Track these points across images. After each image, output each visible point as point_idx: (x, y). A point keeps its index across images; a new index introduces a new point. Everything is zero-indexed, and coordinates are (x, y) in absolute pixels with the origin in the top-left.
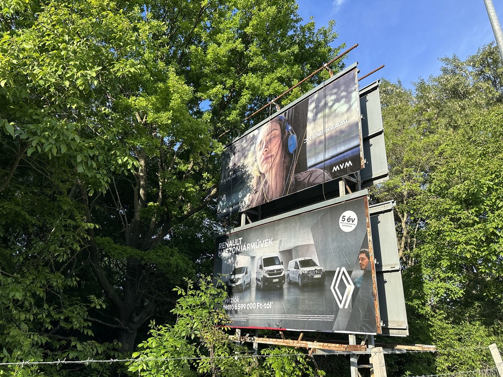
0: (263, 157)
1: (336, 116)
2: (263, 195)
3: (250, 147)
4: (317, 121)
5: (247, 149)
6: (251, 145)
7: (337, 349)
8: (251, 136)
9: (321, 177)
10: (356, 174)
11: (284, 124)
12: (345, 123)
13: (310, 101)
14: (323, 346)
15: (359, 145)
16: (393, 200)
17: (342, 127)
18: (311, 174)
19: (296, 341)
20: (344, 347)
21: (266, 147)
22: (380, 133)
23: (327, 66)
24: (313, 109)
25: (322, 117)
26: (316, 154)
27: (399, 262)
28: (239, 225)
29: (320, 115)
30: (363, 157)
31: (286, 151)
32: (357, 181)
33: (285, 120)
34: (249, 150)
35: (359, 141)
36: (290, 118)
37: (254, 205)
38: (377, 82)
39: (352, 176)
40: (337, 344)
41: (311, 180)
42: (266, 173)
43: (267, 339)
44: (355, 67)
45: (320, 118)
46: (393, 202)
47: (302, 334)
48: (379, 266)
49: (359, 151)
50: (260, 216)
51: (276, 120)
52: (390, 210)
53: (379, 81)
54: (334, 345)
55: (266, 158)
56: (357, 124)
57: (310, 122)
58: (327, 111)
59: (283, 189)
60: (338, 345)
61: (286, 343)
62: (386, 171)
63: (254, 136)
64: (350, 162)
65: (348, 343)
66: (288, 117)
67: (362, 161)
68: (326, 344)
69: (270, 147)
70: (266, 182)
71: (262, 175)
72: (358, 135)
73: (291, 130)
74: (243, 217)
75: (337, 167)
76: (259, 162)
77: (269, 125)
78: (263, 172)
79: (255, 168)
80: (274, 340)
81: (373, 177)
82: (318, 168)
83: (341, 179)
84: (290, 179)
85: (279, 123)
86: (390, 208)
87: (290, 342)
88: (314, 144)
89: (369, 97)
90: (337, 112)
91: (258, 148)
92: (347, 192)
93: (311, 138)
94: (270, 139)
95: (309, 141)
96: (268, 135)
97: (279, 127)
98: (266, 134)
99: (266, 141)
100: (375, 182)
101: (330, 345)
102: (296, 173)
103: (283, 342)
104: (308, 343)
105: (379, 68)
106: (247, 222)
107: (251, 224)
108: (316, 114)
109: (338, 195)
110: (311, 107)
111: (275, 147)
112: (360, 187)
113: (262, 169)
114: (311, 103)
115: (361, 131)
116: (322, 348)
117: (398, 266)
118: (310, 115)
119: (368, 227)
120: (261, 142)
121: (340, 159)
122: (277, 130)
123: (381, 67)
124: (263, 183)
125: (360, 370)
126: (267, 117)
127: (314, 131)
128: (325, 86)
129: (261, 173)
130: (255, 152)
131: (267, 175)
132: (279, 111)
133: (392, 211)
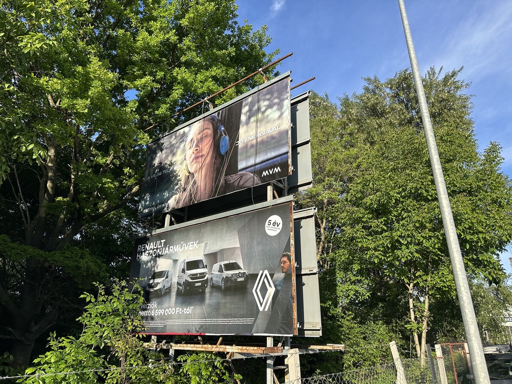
0: (193, 156)
1: (268, 122)
2: (191, 196)
3: (180, 144)
4: (250, 125)
5: (177, 145)
6: (181, 142)
7: (255, 351)
8: (182, 133)
9: (251, 181)
10: (284, 180)
11: (217, 124)
12: (276, 129)
13: (244, 104)
14: (241, 349)
15: (287, 153)
16: (315, 207)
17: (274, 133)
18: (241, 177)
19: (214, 346)
20: (262, 350)
21: (197, 146)
22: (307, 143)
23: (262, 71)
24: (247, 112)
25: (254, 121)
26: (247, 158)
27: (316, 265)
28: (163, 226)
29: (253, 119)
30: (291, 165)
31: (217, 151)
32: (284, 187)
33: (218, 120)
34: (178, 148)
35: (288, 149)
36: (223, 119)
37: (180, 206)
38: (308, 93)
39: (280, 181)
40: (255, 346)
41: (241, 183)
42: (196, 173)
43: (185, 345)
44: (289, 76)
45: (253, 122)
46: (315, 209)
47: (221, 338)
48: (299, 269)
49: (288, 158)
50: (186, 217)
51: (209, 119)
52: (311, 216)
53: (309, 92)
54: (252, 348)
55: (196, 158)
56: (287, 131)
57: (243, 125)
58: (260, 115)
59: (212, 191)
60: (256, 348)
61: (205, 348)
62: (310, 179)
63: (184, 132)
64: (279, 168)
65: (266, 346)
66: (221, 117)
67: (290, 168)
68: (244, 348)
69: (201, 146)
70: (195, 183)
71: (191, 174)
72: (288, 143)
73: (224, 131)
74: (168, 218)
75: (267, 172)
76: (188, 161)
77: (200, 124)
78: (192, 171)
79: (184, 166)
80: (192, 345)
81: (298, 184)
82: (248, 171)
83: (269, 184)
84: (220, 180)
85: (212, 122)
86: (311, 214)
87: (209, 347)
88: (246, 147)
89: (299, 106)
90: (269, 118)
91: (188, 146)
92: (274, 197)
93: (243, 141)
94: (202, 138)
95: (241, 144)
96: (199, 134)
97: (211, 126)
98: (197, 132)
99: (197, 140)
100: (300, 189)
101: (248, 348)
102: (226, 175)
103: (202, 347)
104: (227, 347)
105: (310, 79)
106: (171, 223)
107: (176, 226)
108: (249, 118)
109: (266, 199)
110: (245, 110)
111: (207, 147)
112: (286, 193)
113: (191, 169)
114: (245, 106)
115: (290, 139)
116: (240, 351)
117: (316, 270)
118: (243, 118)
119: (292, 232)
120: (191, 140)
121: (269, 164)
122: (209, 129)
123: (312, 78)
124: (191, 183)
125: (275, 372)
126: (199, 115)
127: (246, 135)
128: (259, 91)
129: (190, 173)
130: (184, 150)
131: (196, 175)
132: (212, 110)
133: (314, 217)
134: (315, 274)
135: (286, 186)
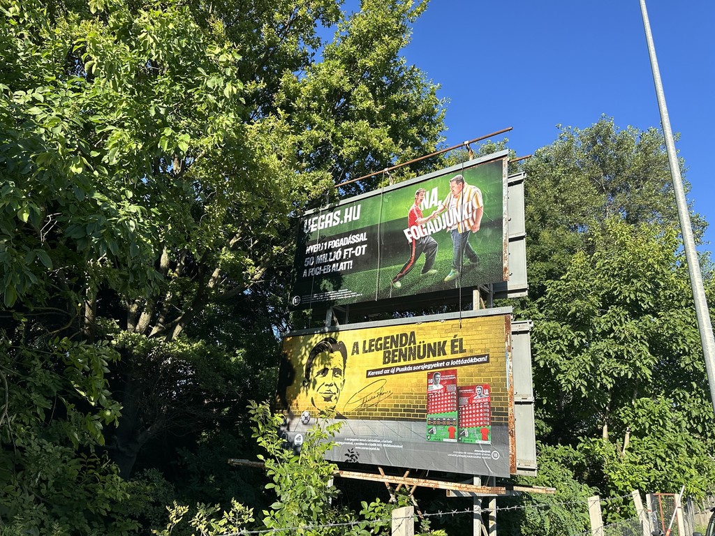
16: (531, 321)
22: (521, 238)
27: (532, 392)
30: (508, 268)
35: (505, 247)
38: (522, 175)
44: (506, 155)
52: (526, 332)
62: (524, 284)
74: (329, 313)
81: (508, 290)
83: (476, 288)
86: (527, 329)
109: (472, 307)
115: (508, 235)
117: (532, 398)
119: (509, 351)
133: (529, 334)
134: (530, 403)
135: (492, 290)
